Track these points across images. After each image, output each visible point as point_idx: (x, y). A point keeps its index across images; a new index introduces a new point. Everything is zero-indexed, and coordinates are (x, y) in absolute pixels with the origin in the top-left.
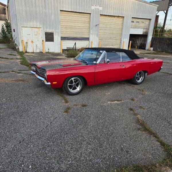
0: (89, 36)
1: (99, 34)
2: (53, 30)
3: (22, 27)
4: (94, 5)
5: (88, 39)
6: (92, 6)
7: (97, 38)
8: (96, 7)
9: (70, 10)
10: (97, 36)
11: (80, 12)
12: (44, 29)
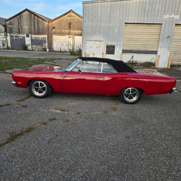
0: (158, 49)
1: (171, 46)
2: (115, 43)
3: (86, 41)
4: (168, 14)
5: (155, 52)
6: (165, 16)
7: (168, 51)
8: (170, 16)
9: (136, 22)
10: (169, 49)
11: (148, 23)
12: (106, 42)
